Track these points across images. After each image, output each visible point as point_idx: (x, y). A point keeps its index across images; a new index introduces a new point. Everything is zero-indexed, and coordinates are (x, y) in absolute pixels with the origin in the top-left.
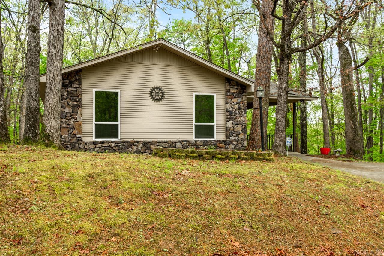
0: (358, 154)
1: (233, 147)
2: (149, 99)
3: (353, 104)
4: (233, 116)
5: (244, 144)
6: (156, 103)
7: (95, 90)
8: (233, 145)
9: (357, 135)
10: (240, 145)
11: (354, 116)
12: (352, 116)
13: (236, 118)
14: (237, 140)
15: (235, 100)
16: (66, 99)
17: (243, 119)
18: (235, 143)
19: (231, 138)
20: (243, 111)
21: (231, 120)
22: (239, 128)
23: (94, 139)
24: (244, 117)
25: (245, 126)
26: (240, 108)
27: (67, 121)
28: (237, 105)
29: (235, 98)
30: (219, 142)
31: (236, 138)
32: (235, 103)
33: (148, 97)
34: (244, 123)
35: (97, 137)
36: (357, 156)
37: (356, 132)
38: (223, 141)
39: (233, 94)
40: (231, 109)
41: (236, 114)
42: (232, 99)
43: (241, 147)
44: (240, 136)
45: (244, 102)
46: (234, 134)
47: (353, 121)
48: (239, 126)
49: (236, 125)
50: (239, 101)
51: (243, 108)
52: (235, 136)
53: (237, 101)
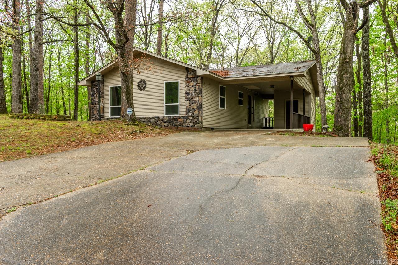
0: (339, 131)
1: (189, 121)
2: (138, 89)
3: (344, 74)
4: (190, 96)
5: (198, 119)
6: (141, 91)
7: (110, 86)
8: (190, 120)
9: (342, 109)
10: (195, 120)
11: (343, 87)
12: (340, 87)
13: (192, 98)
14: (193, 116)
15: (191, 84)
16: (96, 93)
17: (197, 98)
18: (191, 118)
19: (188, 114)
20: (198, 92)
21: (189, 100)
22: (195, 106)
23: (110, 116)
24: (198, 97)
25: (199, 104)
26: (195, 90)
27: (96, 106)
28: (193, 88)
29: (192, 82)
30: (179, 118)
31: (192, 114)
32: (192, 86)
33: (137, 88)
34: (198, 102)
35: (112, 115)
36: (338, 133)
37: (340, 106)
38: (182, 117)
39: (190, 79)
40: (188, 91)
41: (192, 94)
42: (189, 83)
43: (197, 121)
44: (195, 112)
45: (199, 84)
46: (190, 111)
47: (339, 94)
48: (194, 104)
49: (192, 103)
50: (195, 84)
51: (198, 89)
52: (191, 113)
53: (193, 84)
